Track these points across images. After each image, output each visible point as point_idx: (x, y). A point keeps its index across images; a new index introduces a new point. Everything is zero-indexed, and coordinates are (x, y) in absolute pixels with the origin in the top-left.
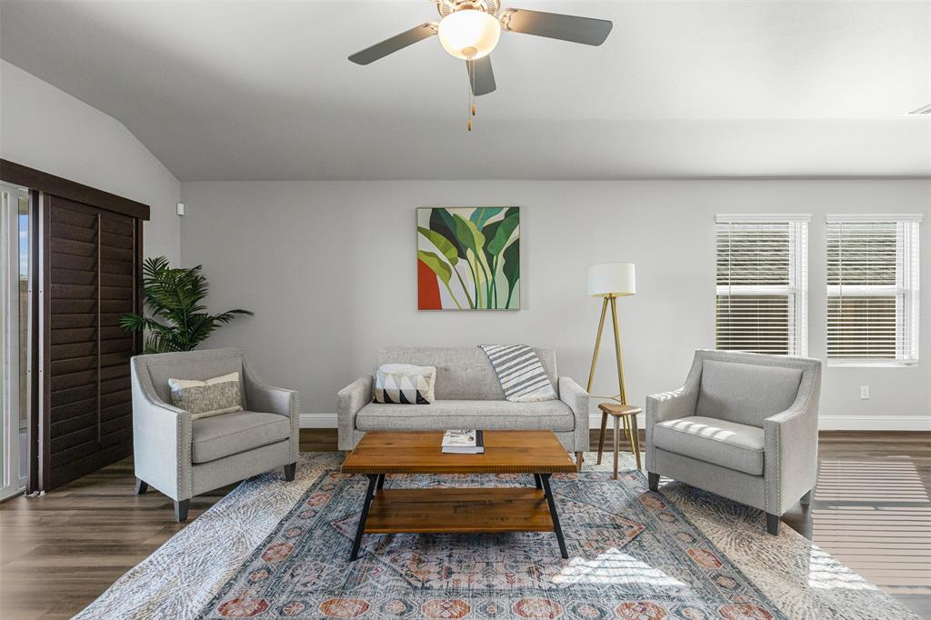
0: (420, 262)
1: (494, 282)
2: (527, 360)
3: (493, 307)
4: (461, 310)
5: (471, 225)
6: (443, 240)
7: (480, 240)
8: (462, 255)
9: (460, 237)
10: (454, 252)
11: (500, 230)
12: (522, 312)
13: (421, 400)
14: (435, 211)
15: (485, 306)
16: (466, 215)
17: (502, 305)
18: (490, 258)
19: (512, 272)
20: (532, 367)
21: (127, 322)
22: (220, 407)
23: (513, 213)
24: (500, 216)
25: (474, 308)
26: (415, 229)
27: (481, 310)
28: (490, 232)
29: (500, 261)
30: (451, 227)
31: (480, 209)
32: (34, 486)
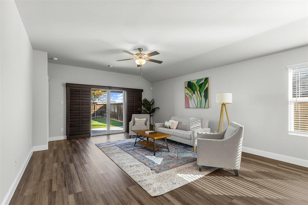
0: (185, 95)
1: (201, 100)
2: (198, 122)
3: (201, 107)
4: (194, 108)
5: (196, 85)
6: (190, 89)
7: (198, 88)
8: (194, 93)
9: (194, 88)
10: (192, 92)
11: (203, 85)
12: (209, 108)
13: (170, 128)
14: (188, 82)
15: (199, 107)
16: (195, 82)
17: (203, 106)
18: (200, 93)
19: (206, 97)
20: (198, 124)
21: (139, 109)
22: (141, 124)
23: (206, 79)
24: (203, 81)
25: (197, 108)
26: (184, 87)
27: (198, 108)
28: (200, 86)
29: (203, 94)
30: (192, 86)
31: (198, 80)
32: (126, 132)
